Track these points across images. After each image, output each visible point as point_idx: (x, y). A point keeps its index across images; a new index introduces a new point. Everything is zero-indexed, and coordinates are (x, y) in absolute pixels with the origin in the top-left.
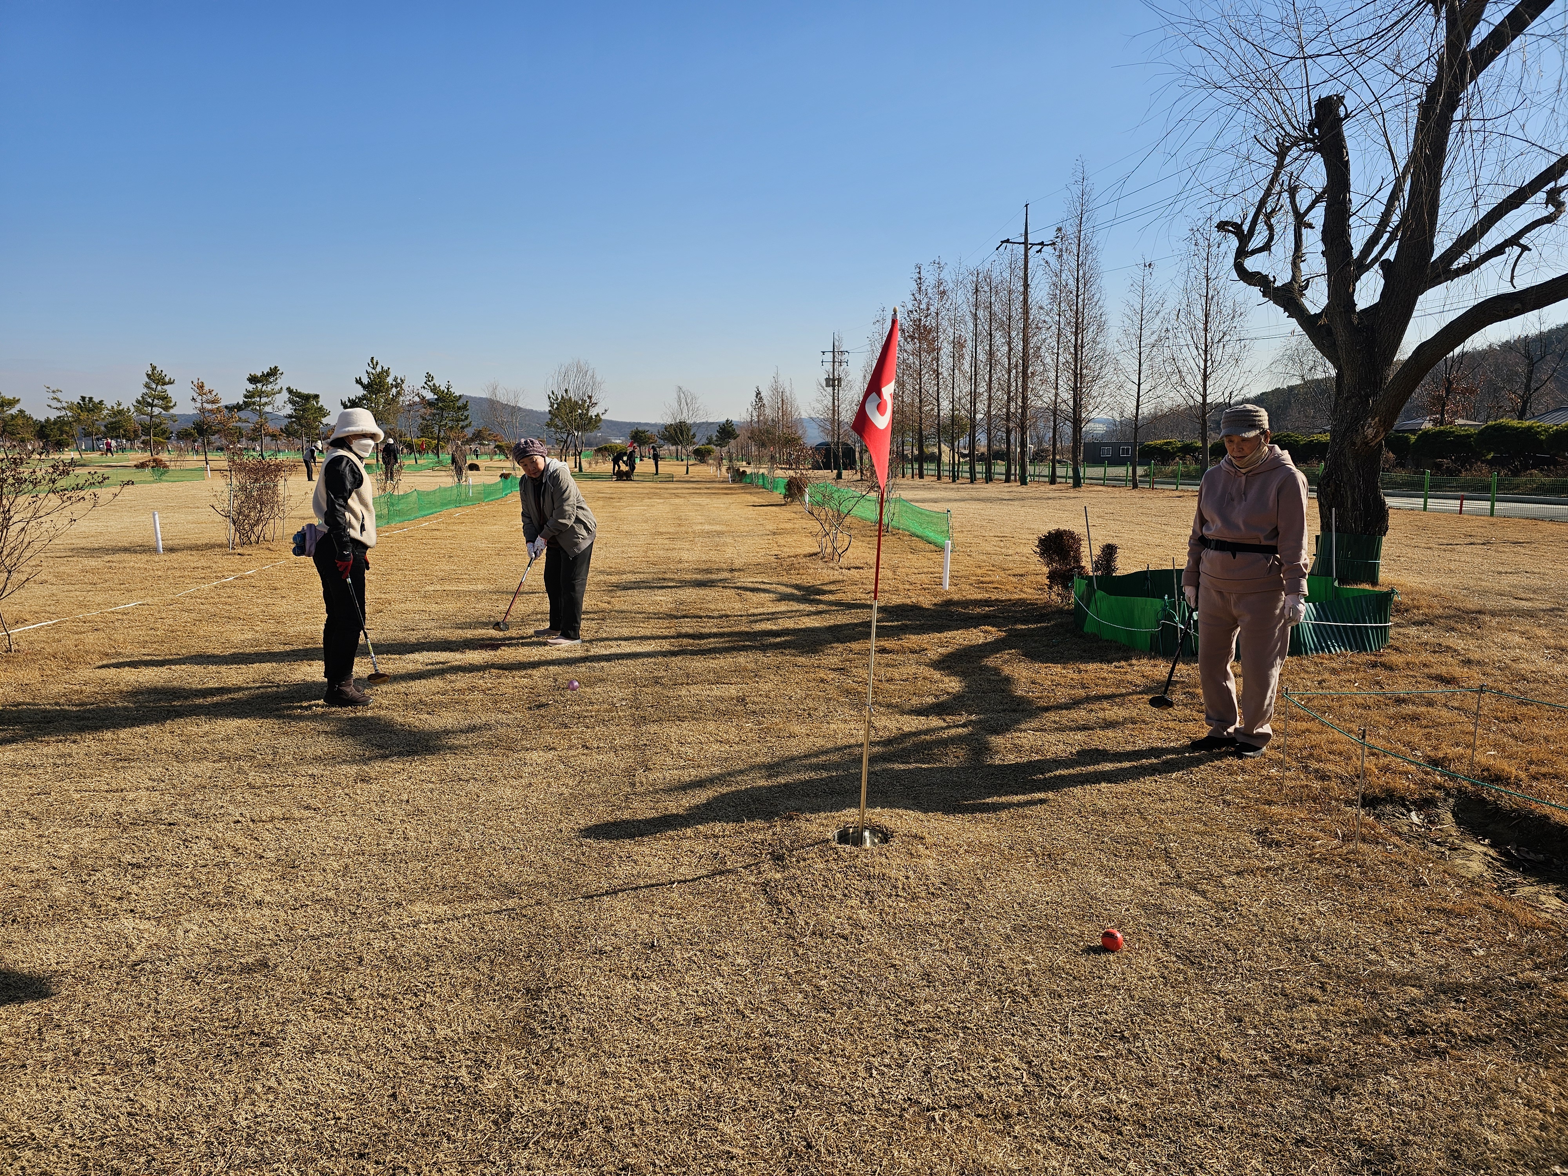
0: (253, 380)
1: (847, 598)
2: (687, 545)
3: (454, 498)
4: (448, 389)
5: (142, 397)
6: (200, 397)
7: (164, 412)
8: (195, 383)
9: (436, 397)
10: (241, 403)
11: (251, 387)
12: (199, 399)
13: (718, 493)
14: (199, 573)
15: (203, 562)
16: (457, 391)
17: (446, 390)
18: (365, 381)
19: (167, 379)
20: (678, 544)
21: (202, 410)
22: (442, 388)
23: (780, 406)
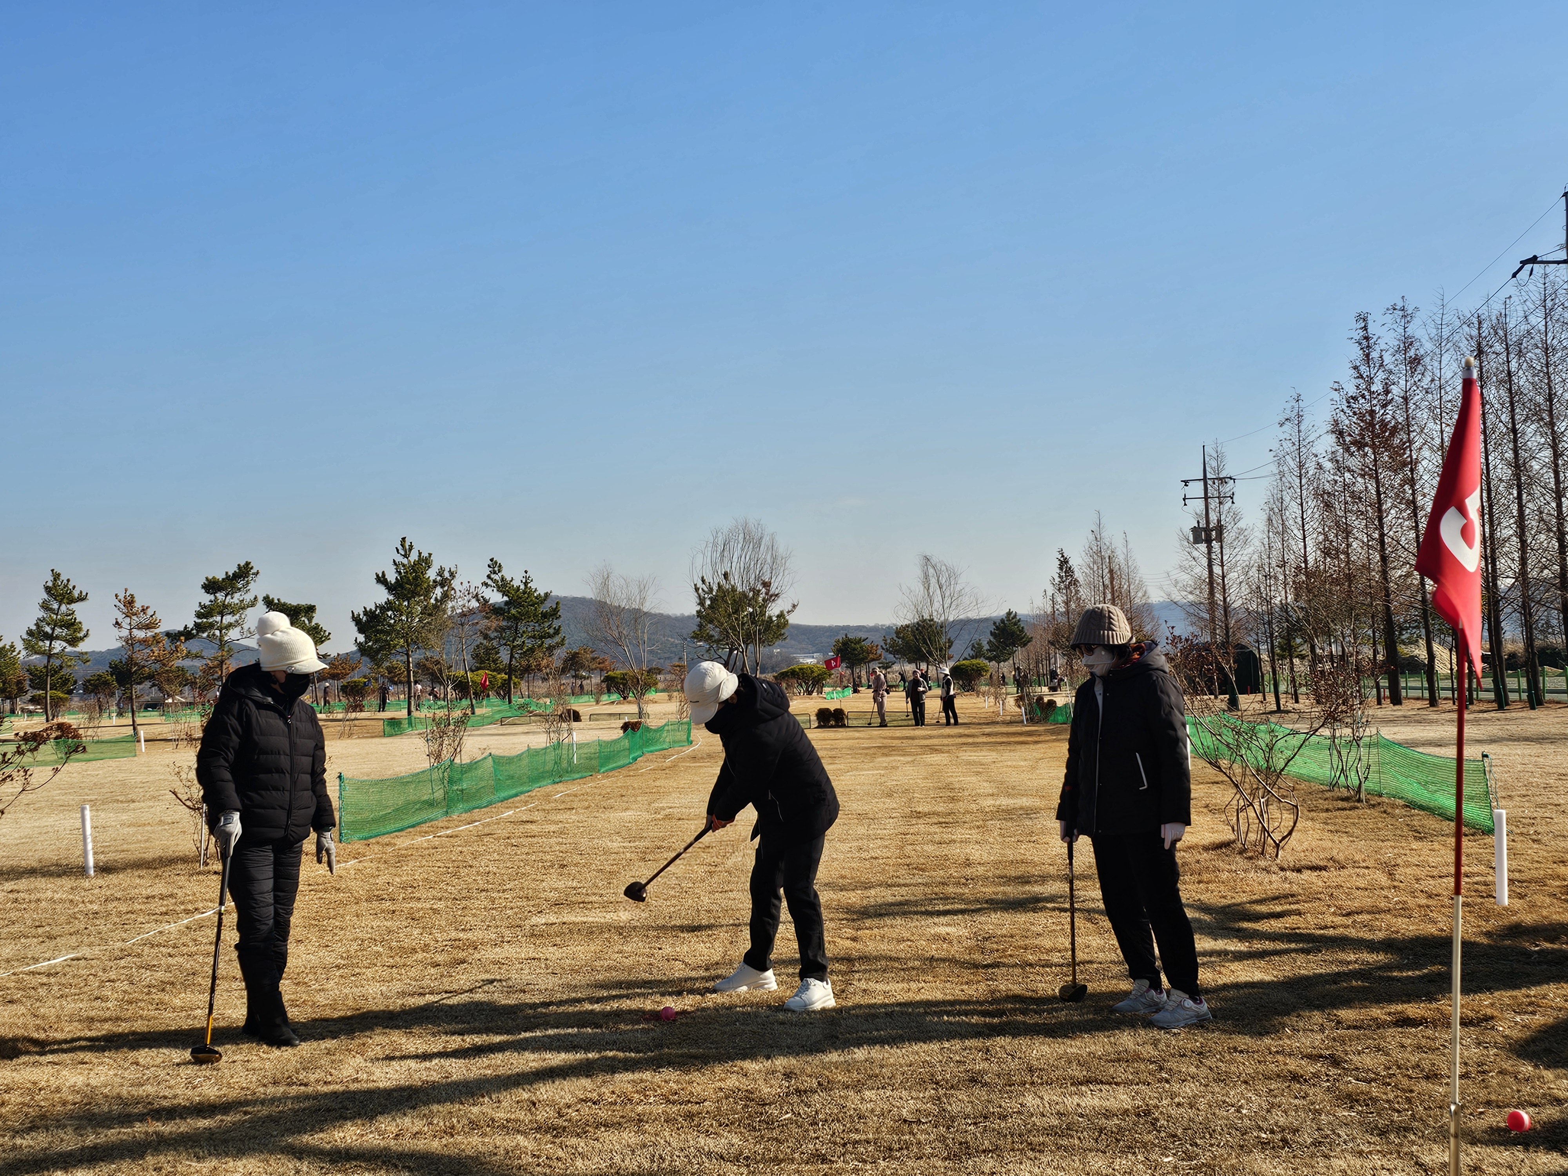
0: (211, 586)
1: (1307, 924)
2: (975, 835)
3: (549, 766)
4: (526, 584)
5: (37, 625)
6: (128, 620)
7: (69, 649)
8: (121, 597)
9: (506, 598)
10: (191, 625)
11: (207, 599)
12: (125, 623)
13: (1009, 743)
14: (157, 906)
15: (160, 888)
16: (540, 587)
17: (522, 587)
18: (392, 577)
19: (76, 594)
20: (959, 833)
21: (130, 642)
22: (516, 583)
23: (1107, 582)
